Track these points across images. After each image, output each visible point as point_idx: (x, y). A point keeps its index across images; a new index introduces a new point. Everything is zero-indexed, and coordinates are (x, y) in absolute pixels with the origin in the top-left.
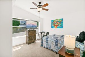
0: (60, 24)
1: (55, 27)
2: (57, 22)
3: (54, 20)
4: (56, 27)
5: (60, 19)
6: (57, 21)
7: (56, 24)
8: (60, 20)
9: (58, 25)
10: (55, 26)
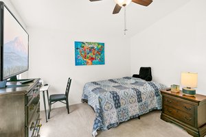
0: (100, 54)
1: (87, 63)
2: (91, 49)
3: (83, 43)
4: (90, 61)
5: (99, 44)
6: (93, 48)
7: (91, 55)
8: (100, 46)
9: (94, 57)
10: (87, 60)
